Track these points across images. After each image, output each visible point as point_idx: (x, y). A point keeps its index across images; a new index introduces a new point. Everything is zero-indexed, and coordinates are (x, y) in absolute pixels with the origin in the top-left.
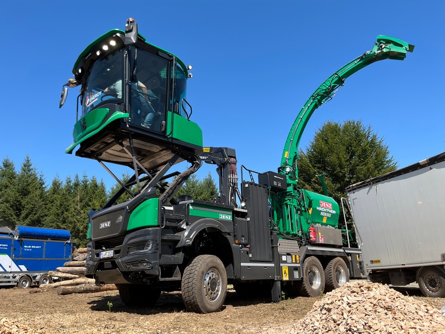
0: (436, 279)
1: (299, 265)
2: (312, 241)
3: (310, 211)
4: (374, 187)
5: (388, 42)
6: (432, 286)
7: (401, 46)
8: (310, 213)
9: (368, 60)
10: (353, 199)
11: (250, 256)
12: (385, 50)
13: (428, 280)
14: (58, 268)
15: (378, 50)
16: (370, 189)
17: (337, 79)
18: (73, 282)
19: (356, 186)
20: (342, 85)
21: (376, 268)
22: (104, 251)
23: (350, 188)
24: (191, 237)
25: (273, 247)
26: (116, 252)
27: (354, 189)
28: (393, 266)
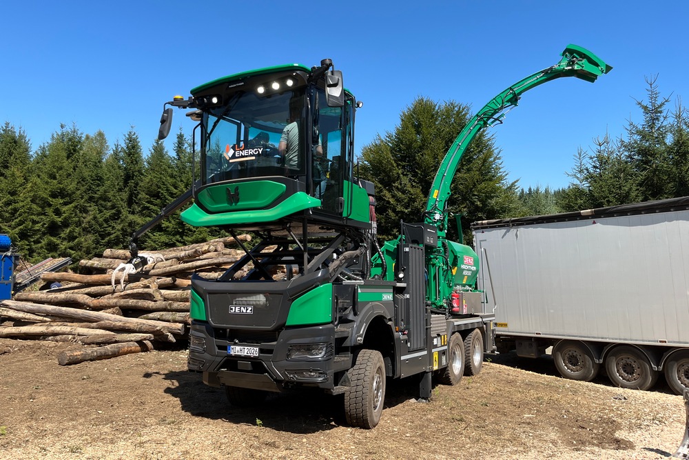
0: (578, 357)
1: (446, 347)
2: (454, 311)
3: (454, 271)
4: (513, 231)
5: (583, 56)
6: (572, 364)
7: (597, 65)
8: (454, 274)
10: (480, 241)
11: (409, 345)
12: (576, 67)
13: (567, 355)
15: (568, 66)
16: (508, 231)
17: (512, 96)
20: (516, 105)
21: (500, 333)
23: (477, 224)
24: (361, 332)
25: (427, 329)
27: (484, 227)
28: (524, 333)
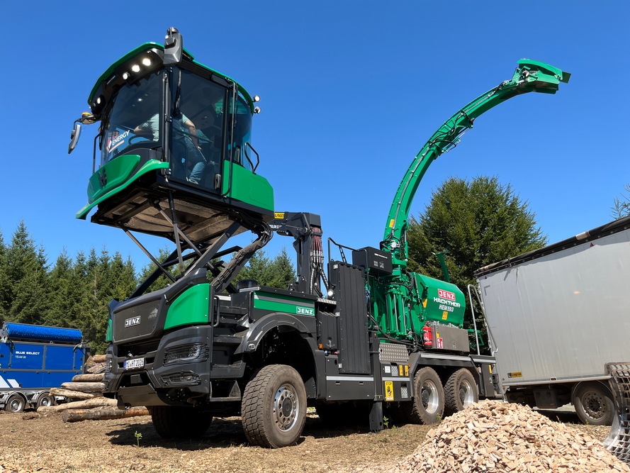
0: (599, 400)
1: (408, 379)
2: (426, 345)
3: (425, 304)
4: (513, 271)
5: (534, 68)
6: (593, 410)
7: (552, 74)
8: (425, 306)
9: (506, 93)
10: (485, 288)
11: (340, 366)
12: (529, 80)
13: (587, 400)
14: (64, 384)
15: (520, 80)
16: (509, 272)
17: (463, 118)
18: (85, 404)
19: (489, 268)
20: (470, 127)
21: (515, 384)
22: (130, 358)
23: (480, 271)
24: (256, 339)
25: (371, 354)
26: (148, 361)
27: (486, 273)
28: (539, 380)
